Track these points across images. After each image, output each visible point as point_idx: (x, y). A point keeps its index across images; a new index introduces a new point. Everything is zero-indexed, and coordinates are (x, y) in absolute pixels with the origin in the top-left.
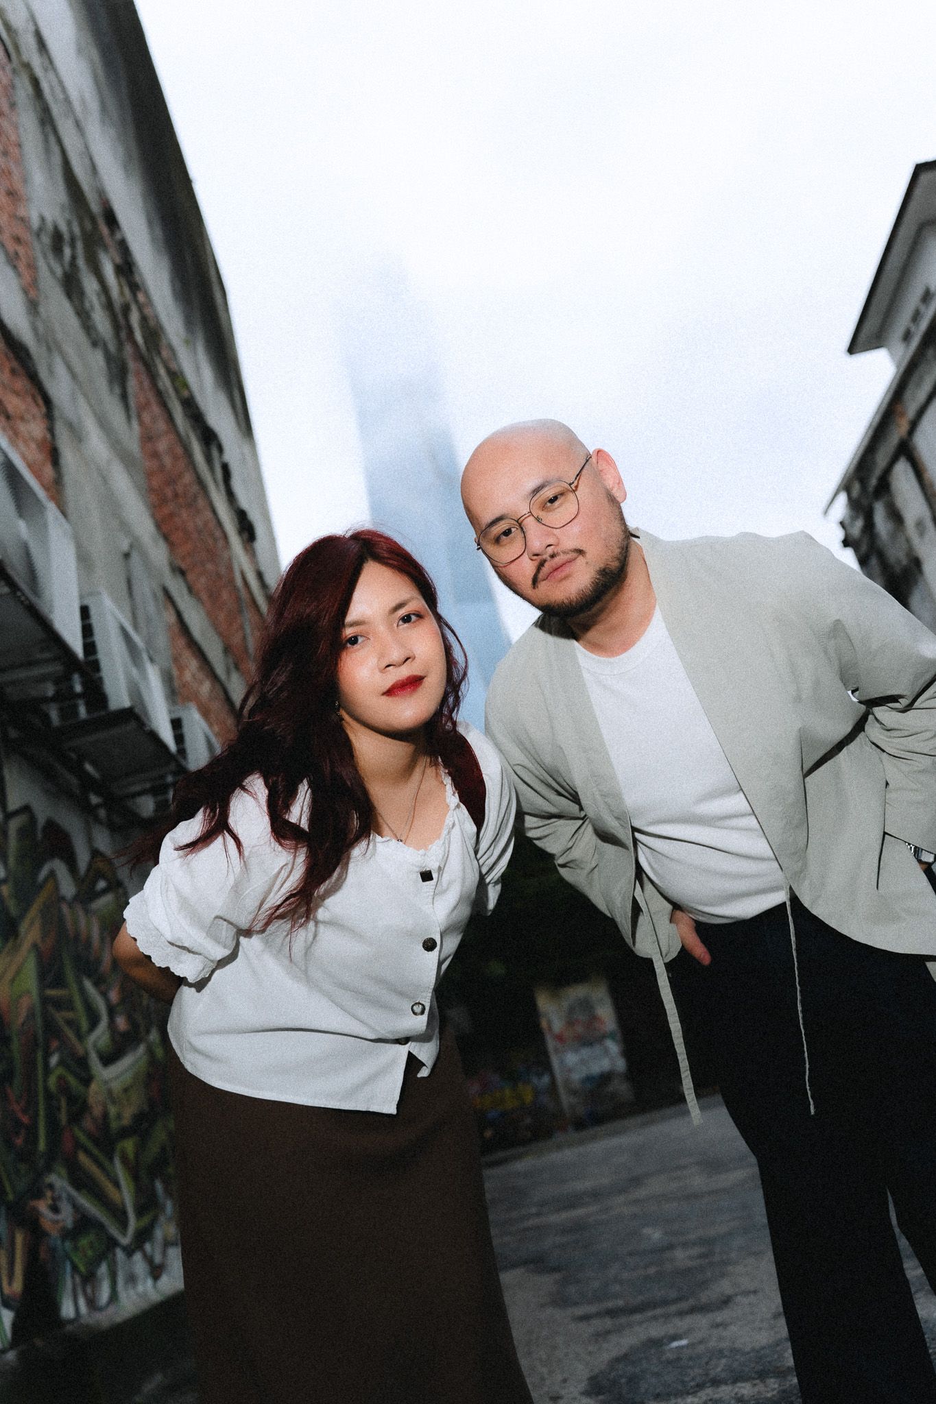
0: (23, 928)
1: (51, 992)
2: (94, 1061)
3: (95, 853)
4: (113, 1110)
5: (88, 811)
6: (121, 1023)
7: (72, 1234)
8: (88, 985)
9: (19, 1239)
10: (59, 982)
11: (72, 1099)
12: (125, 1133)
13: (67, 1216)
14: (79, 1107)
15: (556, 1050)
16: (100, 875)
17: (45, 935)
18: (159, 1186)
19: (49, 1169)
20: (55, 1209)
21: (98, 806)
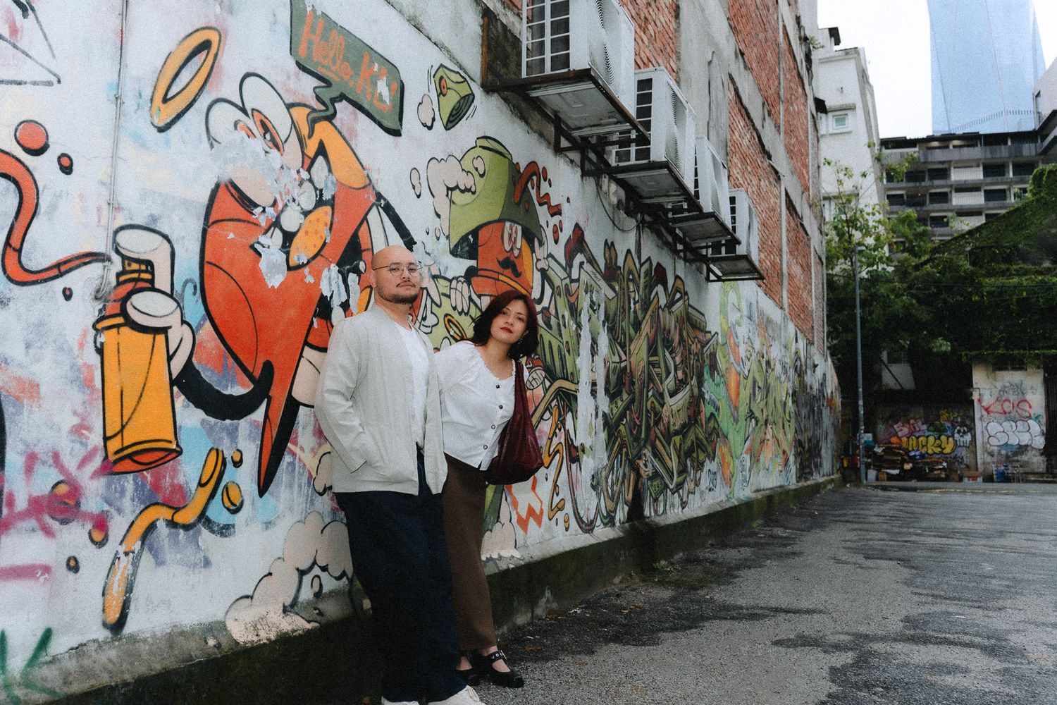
0: (643, 327)
1: (651, 359)
2: (666, 394)
3: (677, 277)
4: (672, 421)
5: (675, 252)
6: (680, 375)
7: (651, 478)
8: (667, 354)
9: (632, 476)
10: (655, 354)
11: (656, 414)
12: (677, 433)
13: (650, 470)
14: (658, 420)
15: (981, 418)
16: (677, 291)
17: (652, 327)
18: (689, 463)
19: (645, 446)
20: (646, 466)
21: (681, 251)
